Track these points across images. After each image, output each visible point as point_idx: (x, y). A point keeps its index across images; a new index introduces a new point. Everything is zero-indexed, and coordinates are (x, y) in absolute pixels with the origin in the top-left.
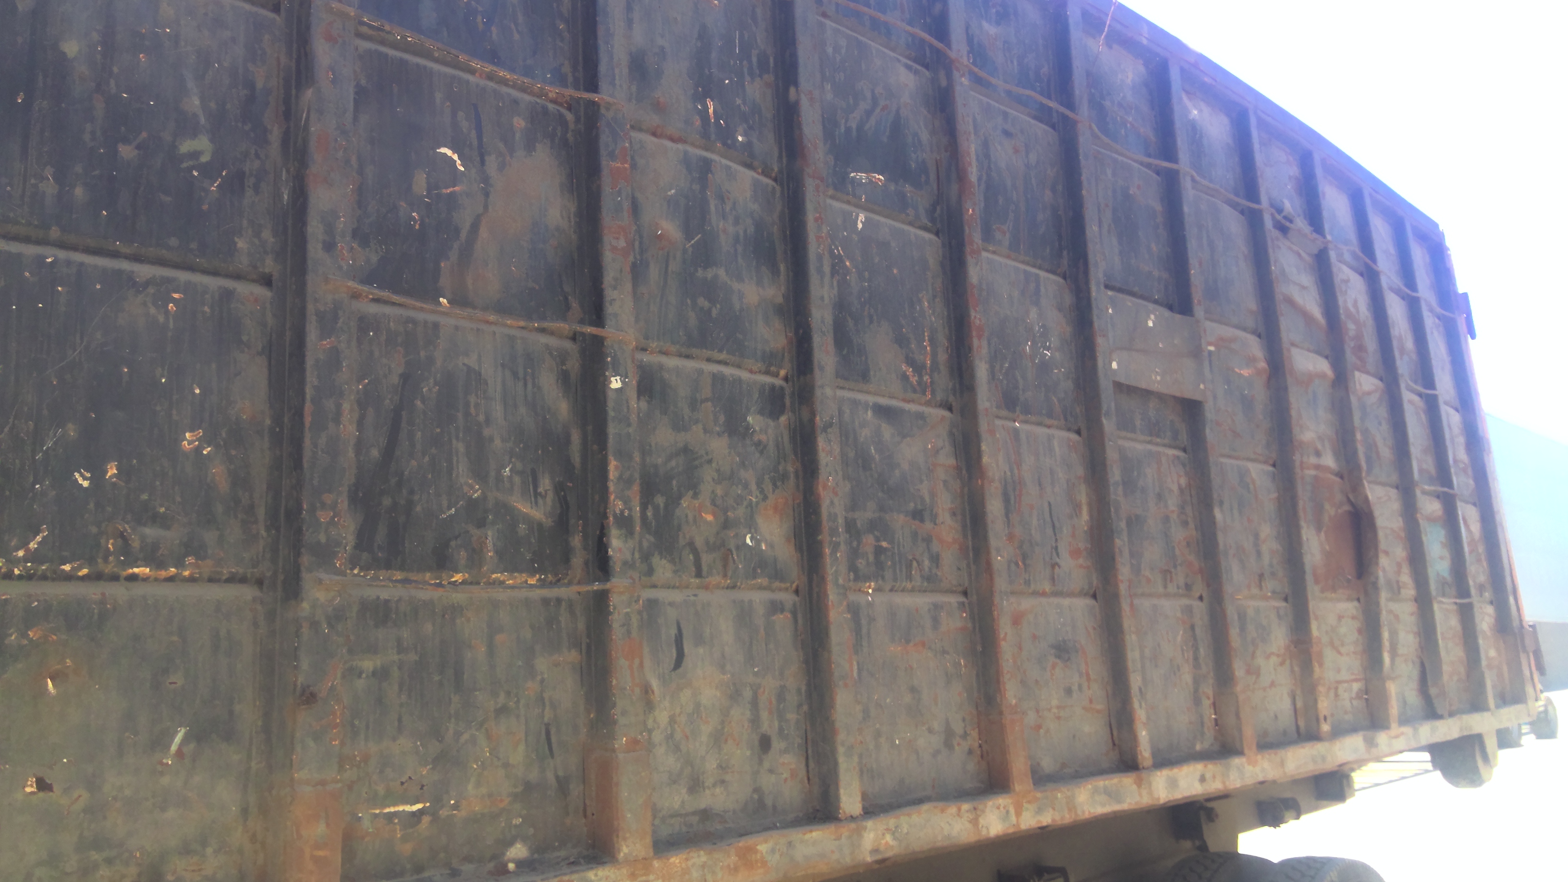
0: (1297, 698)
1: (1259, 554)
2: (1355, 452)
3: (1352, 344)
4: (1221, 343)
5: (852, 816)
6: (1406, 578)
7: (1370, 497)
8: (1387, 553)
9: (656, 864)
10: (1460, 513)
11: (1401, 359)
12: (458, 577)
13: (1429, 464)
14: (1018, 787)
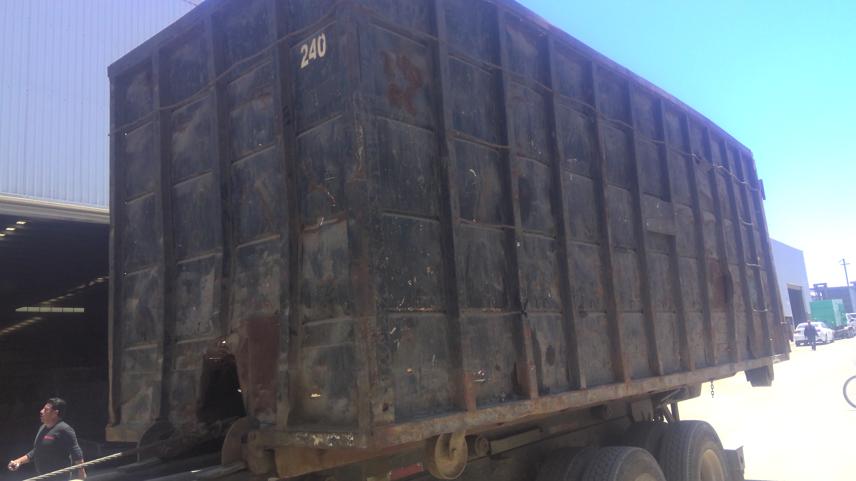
0: (706, 350)
1: (693, 294)
2: (725, 252)
3: (722, 207)
4: (680, 211)
5: (584, 389)
6: (742, 302)
7: (730, 270)
9: (540, 400)
10: (760, 275)
12: (484, 309)
13: (749, 255)
14: (627, 381)
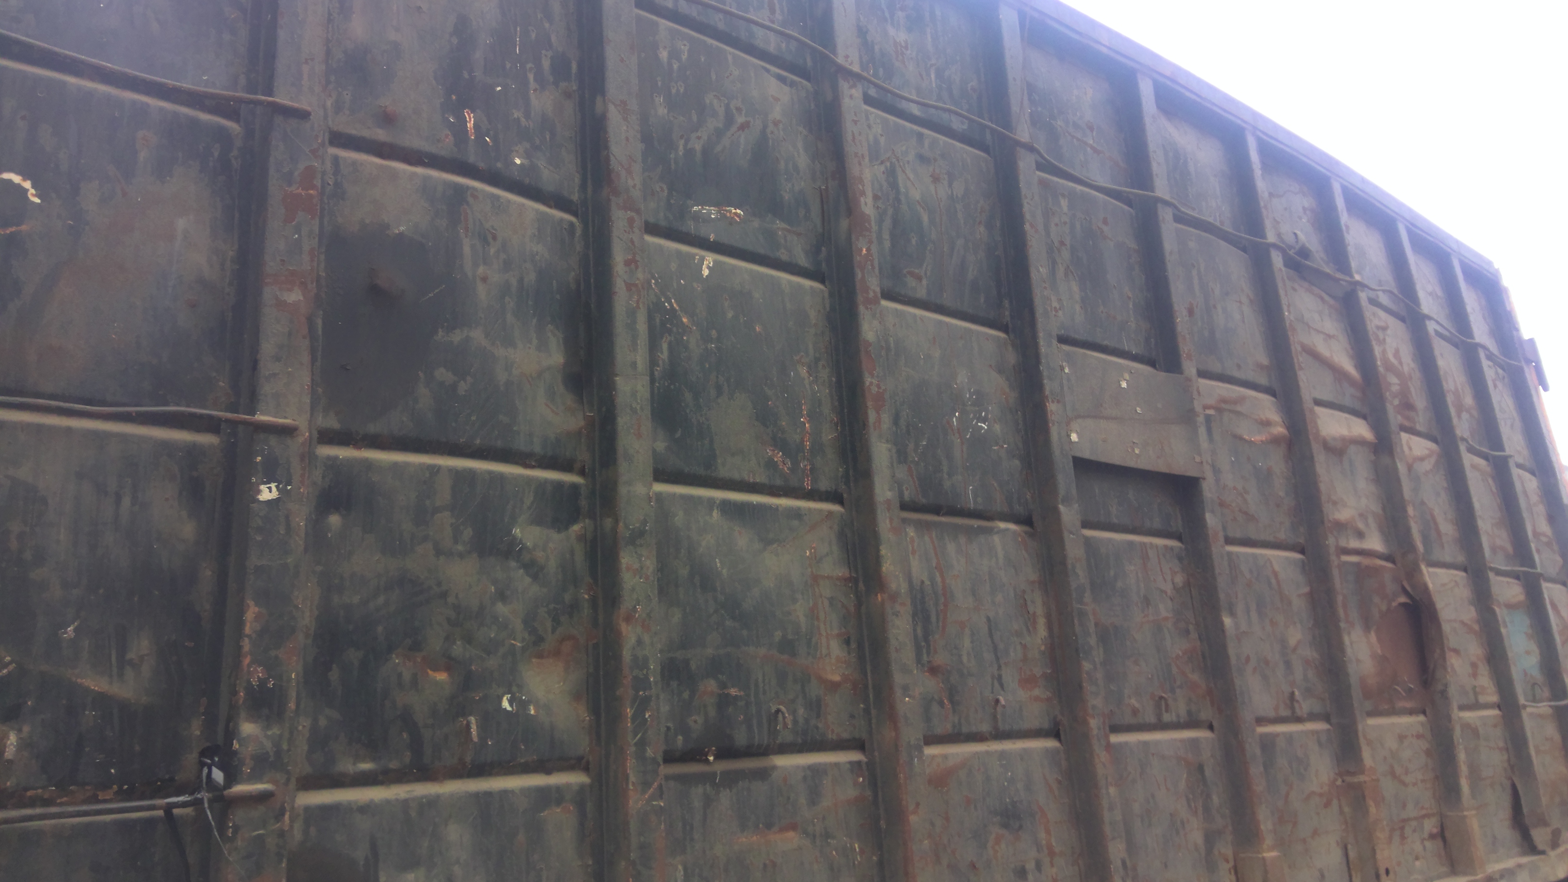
0: (1349, 847)
1: (1288, 664)
2: (1408, 530)
3: (1396, 402)
4: (1223, 406)
6: (1485, 680)
7: (1430, 586)
8: (1456, 651)
10: (1546, 596)
11: (1459, 417)
13: (1503, 539)
